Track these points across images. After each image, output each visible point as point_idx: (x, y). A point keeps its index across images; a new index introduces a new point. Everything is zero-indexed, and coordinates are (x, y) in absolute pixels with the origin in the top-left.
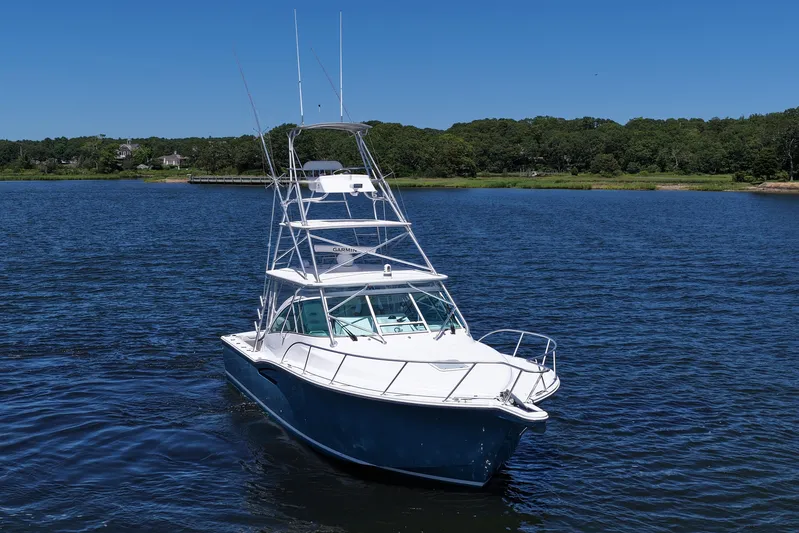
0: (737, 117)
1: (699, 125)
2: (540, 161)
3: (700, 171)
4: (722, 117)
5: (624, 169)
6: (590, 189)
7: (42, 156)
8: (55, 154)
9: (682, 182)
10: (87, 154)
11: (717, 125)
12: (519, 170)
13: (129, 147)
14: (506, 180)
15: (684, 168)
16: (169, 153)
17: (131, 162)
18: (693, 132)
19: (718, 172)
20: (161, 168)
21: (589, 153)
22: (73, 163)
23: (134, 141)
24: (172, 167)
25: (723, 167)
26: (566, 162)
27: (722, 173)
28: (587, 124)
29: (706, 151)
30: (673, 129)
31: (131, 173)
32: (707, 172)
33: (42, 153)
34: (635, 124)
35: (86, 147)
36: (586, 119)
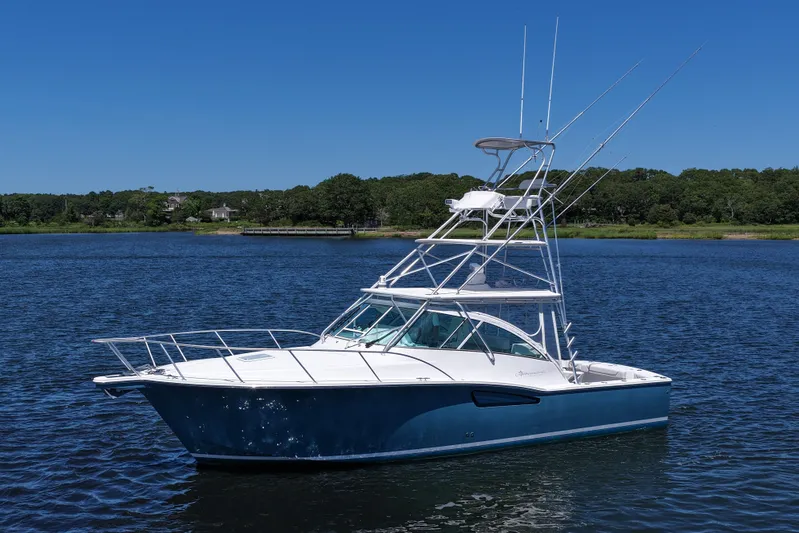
0: (790, 168)
1: (753, 176)
2: (594, 213)
3: (755, 221)
4: (775, 168)
5: (681, 220)
6: (655, 238)
7: (87, 210)
8: (100, 207)
9: (749, 231)
10: (134, 207)
11: (771, 176)
12: (573, 222)
13: (178, 199)
14: (567, 231)
15: (739, 219)
16: (218, 205)
17: (180, 213)
18: (748, 183)
19: (774, 222)
20: (210, 221)
21: (643, 204)
22: (119, 217)
23: (182, 195)
24: (222, 220)
25: (778, 217)
26: (620, 214)
27: (777, 223)
28: (640, 174)
29: (761, 202)
30: (727, 180)
31: (180, 226)
32: (762, 223)
33: (87, 207)
34: (690, 174)
35: (134, 199)
36: (639, 170)
